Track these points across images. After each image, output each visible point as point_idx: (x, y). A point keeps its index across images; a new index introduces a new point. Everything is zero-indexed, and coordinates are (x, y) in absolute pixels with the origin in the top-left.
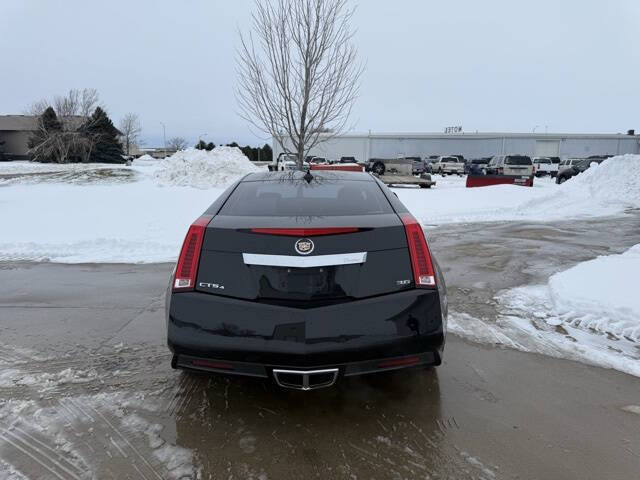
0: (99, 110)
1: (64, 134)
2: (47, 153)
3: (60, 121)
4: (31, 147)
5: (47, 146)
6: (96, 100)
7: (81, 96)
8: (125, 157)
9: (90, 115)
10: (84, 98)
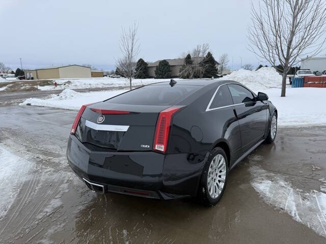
0: (209, 53)
1: (193, 66)
2: (185, 75)
3: (192, 60)
4: (180, 72)
5: (186, 72)
6: (208, 49)
7: (202, 47)
8: (219, 75)
9: (205, 56)
10: (203, 48)
